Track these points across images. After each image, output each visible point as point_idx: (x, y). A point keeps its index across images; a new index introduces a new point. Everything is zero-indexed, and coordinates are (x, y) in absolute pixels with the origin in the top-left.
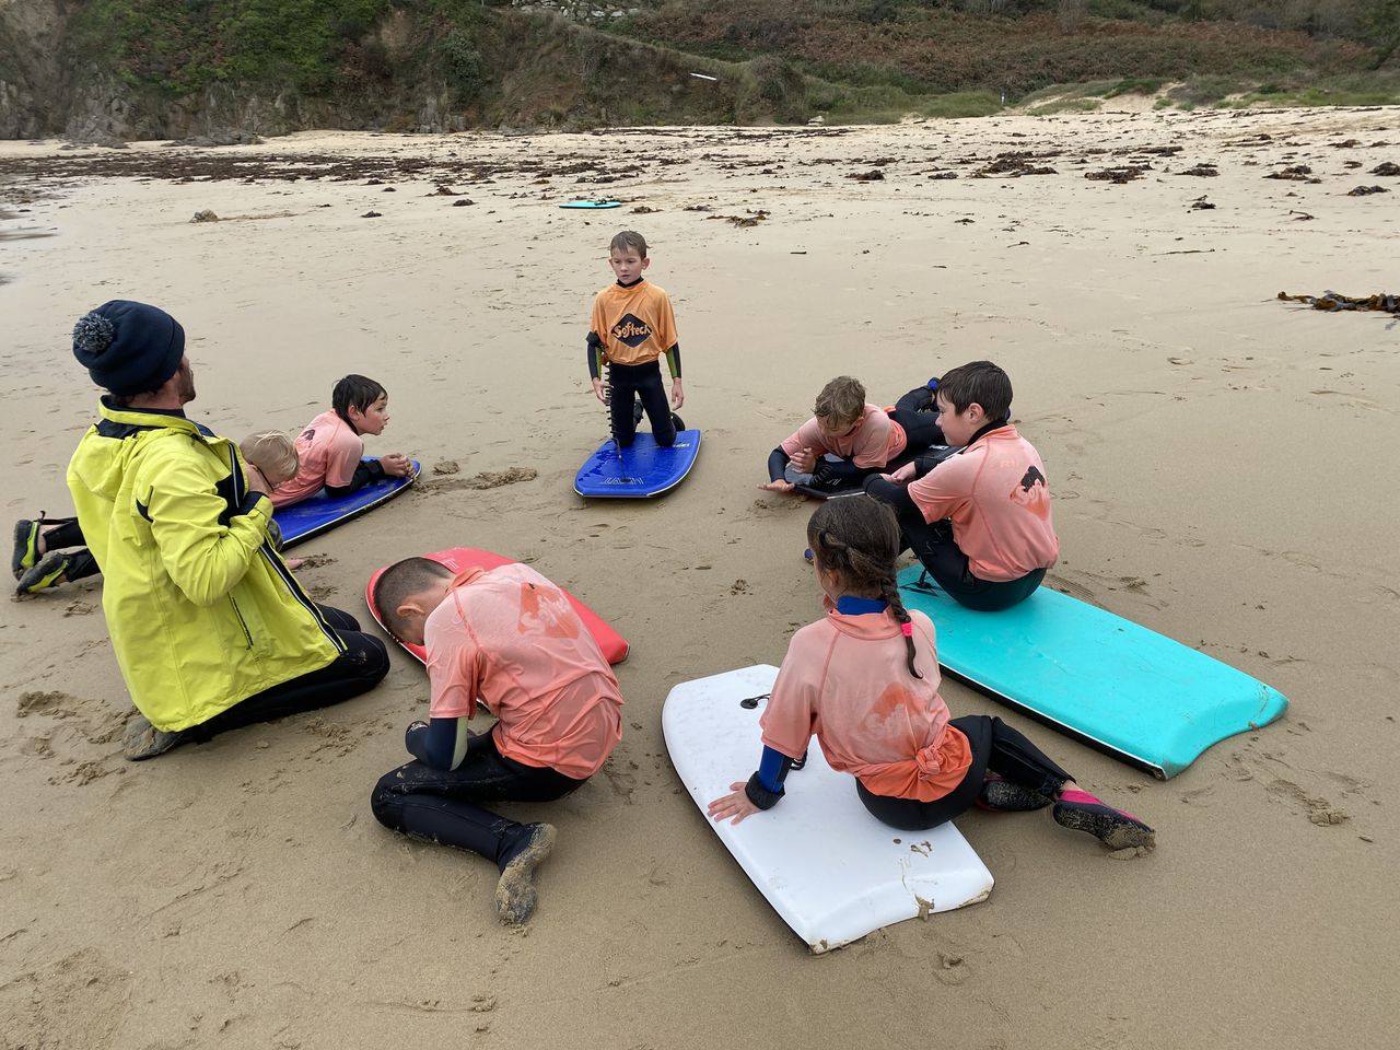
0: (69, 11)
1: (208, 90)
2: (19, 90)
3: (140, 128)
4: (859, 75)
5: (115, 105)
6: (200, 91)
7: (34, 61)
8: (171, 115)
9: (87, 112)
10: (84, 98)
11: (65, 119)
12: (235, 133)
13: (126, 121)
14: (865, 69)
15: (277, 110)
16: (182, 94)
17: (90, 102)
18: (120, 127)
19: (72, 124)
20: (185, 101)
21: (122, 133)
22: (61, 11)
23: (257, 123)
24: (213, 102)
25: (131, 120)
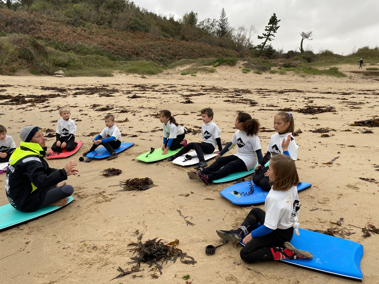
4: (78, 49)
14: (80, 46)
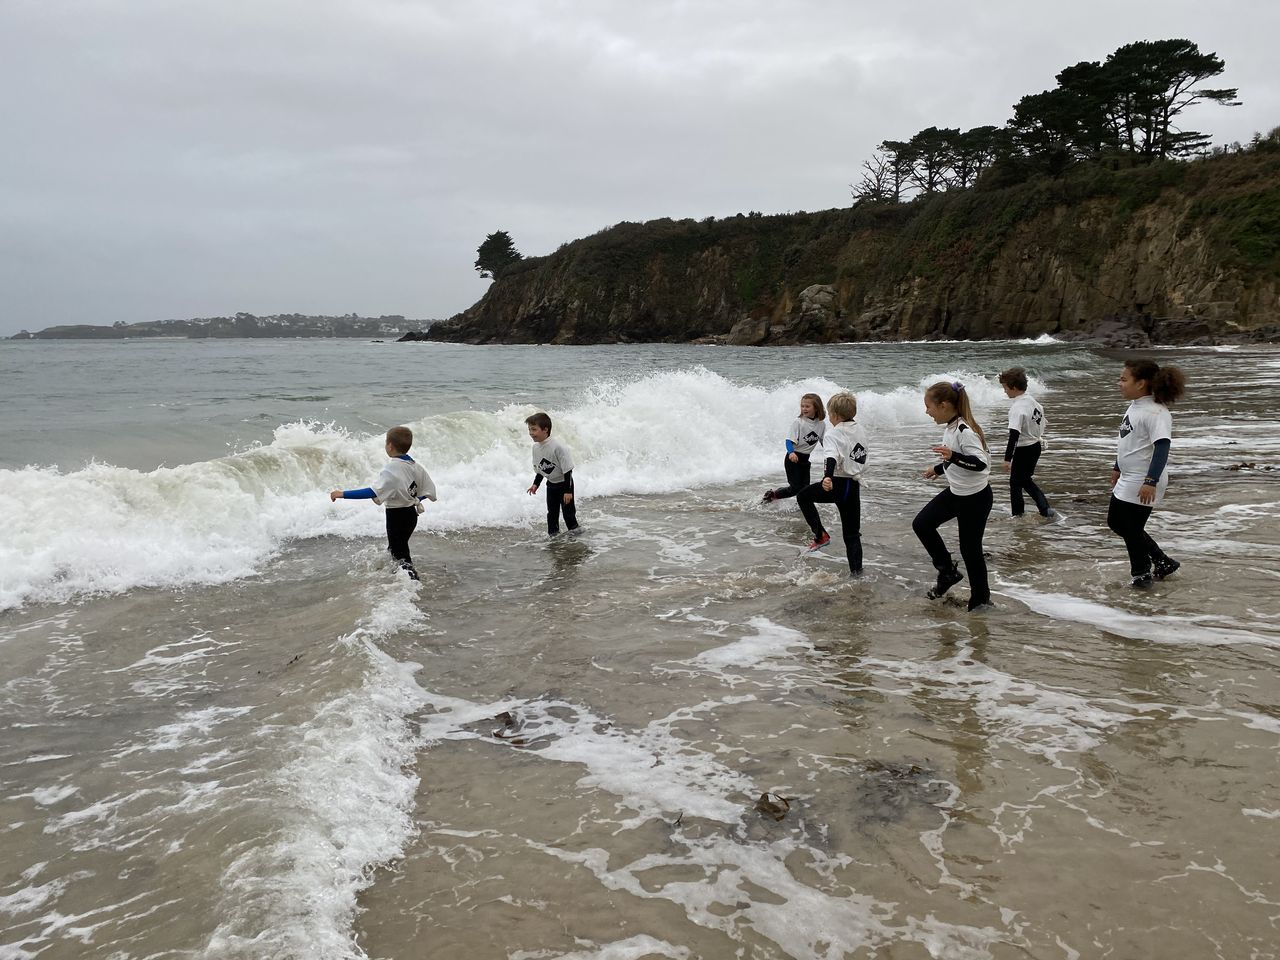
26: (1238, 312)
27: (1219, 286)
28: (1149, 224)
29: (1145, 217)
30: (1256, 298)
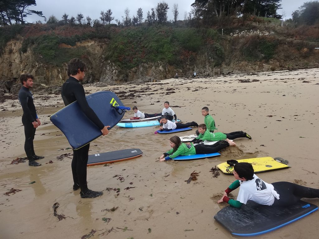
0: (103, 47)
1: (140, 66)
2: (89, 69)
3: (121, 78)
5: (114, 71)
6: (138, 66)
7: (93, 61)
8: (129, 74)
9: (106, 74)
10: (105, 71)
11: (100, 77)
12: (149, 78)
13: (117, 76)
15: (160, 70)
16: (133, 67)
17: (107, 71)
18: (115, 78)
19: (102, 78)
20: (134, 69)
21: (115, 80)
22: (101, 47)
23: (154, 74)
24: (141, 69)
25: (118, 76)
26: (46, 80)
27: (37, 70)
28: (13, 47)
29: (11, 45)
30: (52, 75)
